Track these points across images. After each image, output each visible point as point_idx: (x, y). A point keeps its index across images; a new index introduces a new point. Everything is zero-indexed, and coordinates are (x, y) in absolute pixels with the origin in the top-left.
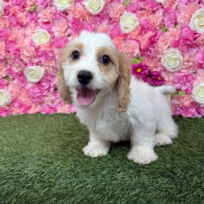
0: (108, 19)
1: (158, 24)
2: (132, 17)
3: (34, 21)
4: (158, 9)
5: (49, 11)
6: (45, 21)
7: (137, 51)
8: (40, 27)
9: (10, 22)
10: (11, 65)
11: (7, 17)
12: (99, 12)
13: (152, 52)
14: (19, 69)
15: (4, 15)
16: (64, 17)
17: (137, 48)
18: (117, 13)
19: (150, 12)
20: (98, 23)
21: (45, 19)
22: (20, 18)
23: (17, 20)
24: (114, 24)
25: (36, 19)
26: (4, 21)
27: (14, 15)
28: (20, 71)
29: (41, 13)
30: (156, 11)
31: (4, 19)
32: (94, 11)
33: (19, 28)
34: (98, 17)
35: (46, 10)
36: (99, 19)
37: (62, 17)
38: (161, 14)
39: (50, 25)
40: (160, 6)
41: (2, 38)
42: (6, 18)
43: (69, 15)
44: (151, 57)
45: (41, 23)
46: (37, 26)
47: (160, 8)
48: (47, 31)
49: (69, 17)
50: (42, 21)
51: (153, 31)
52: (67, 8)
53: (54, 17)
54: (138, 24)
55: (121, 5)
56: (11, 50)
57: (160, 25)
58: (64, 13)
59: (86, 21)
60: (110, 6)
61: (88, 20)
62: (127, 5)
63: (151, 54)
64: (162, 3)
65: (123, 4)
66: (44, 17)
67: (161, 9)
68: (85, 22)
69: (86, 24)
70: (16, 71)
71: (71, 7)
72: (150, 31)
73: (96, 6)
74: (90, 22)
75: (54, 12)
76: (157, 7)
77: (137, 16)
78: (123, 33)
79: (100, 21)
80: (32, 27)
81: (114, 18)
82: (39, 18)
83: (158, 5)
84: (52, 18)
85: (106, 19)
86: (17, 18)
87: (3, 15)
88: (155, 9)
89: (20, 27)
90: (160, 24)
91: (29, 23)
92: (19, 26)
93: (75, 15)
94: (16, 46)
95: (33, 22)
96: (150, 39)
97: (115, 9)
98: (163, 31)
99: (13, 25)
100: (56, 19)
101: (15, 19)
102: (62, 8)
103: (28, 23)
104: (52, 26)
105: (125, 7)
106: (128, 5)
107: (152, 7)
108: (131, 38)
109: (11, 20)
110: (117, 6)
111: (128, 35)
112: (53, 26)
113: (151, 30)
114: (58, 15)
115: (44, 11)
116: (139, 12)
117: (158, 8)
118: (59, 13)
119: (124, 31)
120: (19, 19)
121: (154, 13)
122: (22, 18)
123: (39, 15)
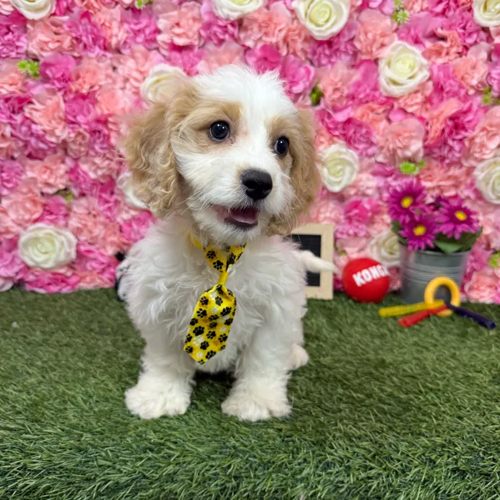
0: (351, 53)
1: (474, 82)
2: (411, 56)
3: (142, 36)
4: (476, 43)
5: (190, 15)
6: (180, 42)
7: (416, 146)
8: (162, 58)
9: (74, 35)
10: (76, 160)
11: (66, 18)
12: (332, 34)
13: (455, 150)
14: (100, 173)
15: (54, 14)
16: (232, 36)
17: (417, 138)
18: (374, 40)
19: (458, 47)
20: (324, 61)
21: (179, 35)
22: (103, 24)
23: (95, 31)
24: (362, 69)
25: (147, 31)
26: (56, 33)
27: (86, 15)
28: (104, 176)
29: (166, 15)
30: (471, 45)
31: (54, 24)
32: (319, 31)
33: (97, 55)
34: (326, 46)
35: (183, 10)
36: (327, 52)
37: (227, 37)
38: (484, 55)
39: (191, 55)
40: (483, 35)
41: (53, 84)
42: (64, 22)
43: (249, 32)
44: (447, 161)
45: (166, 47)
46: (150, 50)
47: (481, 40)
48: (185, 70)
49: (248, 38)
50: (169, 41)
51: (459, 99)
52: (249, 13)
53: (203, 33)
54: (426, 76)
55: (388, 21)
56: (80, 119)
57: (480, 85)
58: (236, 24)
59: (295, 54)
60: (357, 19)
61: (299, 54)
62: (401, 22)
63: (450, 156)
64: (492, 29)
65: (393, 16)
66: (177, 30)
67: (484, 45)
68: (292, 57)
69: (294, 62)
70: (92, 175)
71: (259, 11)
72: (453, 96)
73: (327, 16)
74: (303, 58)
75: (206, 18)
76: (475, 36)
77: (424, 54)
78: (385, 94)
79: (329, 57)
80: (138, 55)
81: (364, 50)
82: (158, 31)
83: (477, 31)
84: (196, 37)
85: (346, 53)
86: (94, 25)
87: (53, 12)
88: (469, 41)
89: (102, 52)
90: (480, 82)
91: (128, 41)
92: (97, 50)
93: (266, 34)
94: (97, 111)
95: (140, 39)
96: (453, 118)
97: (370, 28)
98: (486, 101)
99: (81, 46)
100: (209, 39)
101: (89, 27)
102: (235, 11)
103: (125, 43)
104: (196, 59)
105: (395, 26)
106: (405, 22)
107: (464, 34)
108: (404, 111)
109: (79, 30)
110: (377, 23)
111: (395, 99)
112: (200, 57)
113: (455, 94)
114: (219, 30)
115: (175, 13)
116: (428, 44)
117: (478, 41)
118: (221, 23)
119: (387, 88)
120: (99, 27)
121: (465, 52)
122: (107, 24)
123: (162, 23)
